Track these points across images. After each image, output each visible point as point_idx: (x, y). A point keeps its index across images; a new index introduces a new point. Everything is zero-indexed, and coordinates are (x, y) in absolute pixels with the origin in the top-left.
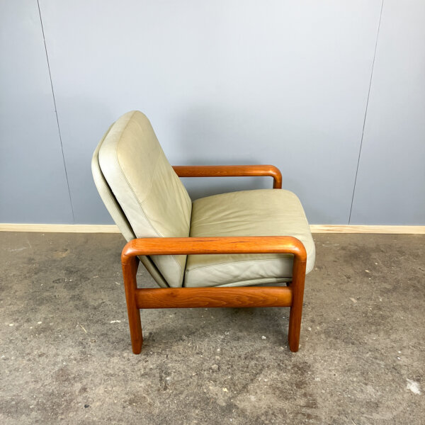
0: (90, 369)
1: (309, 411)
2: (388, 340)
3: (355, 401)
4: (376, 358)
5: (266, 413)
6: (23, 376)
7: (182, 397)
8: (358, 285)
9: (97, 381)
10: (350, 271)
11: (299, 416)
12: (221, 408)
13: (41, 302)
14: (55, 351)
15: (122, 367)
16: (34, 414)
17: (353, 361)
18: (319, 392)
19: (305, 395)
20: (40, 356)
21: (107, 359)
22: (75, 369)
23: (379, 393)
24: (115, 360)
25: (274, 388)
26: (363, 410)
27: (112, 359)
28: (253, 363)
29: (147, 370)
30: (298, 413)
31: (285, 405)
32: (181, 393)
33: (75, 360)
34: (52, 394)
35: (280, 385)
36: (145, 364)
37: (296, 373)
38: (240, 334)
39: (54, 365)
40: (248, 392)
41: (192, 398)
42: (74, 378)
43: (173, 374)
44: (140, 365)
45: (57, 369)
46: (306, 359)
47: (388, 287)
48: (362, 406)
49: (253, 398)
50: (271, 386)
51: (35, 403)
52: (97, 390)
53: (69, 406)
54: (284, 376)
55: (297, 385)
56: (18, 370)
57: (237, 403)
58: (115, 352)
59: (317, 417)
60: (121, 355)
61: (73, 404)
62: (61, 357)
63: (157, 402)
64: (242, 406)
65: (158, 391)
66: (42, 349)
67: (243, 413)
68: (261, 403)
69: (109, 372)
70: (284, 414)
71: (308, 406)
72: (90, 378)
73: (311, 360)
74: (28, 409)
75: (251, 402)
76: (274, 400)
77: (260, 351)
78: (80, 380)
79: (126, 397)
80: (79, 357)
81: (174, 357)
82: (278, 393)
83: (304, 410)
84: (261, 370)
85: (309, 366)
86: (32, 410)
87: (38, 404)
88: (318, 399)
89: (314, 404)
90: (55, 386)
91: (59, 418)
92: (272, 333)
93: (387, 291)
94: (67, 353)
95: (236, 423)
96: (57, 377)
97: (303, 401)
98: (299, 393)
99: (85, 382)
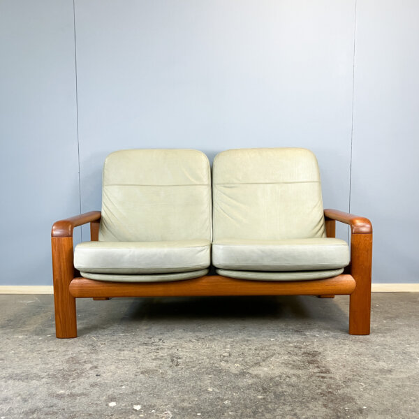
0: (101, 356)
1: (324, 375)
2: (395, 340)
3: (368, 369)
4: (385, 349)
5: (280, 377)
6: (32, 362)
7: (194, 369)
9: (108, 363)
11: (313, 378)
12: (236, 375)
13: (51, 326)
14: (65, 349)
15: (133, 356)
16: (44, 380)
17: (362, 349)
18: (332, 365)
19: (318, 367)
20: (49, 352)
21: (118, 352)
22: (86, 357)
23: (391, 365)
24: (126, 352)
25: (286, 364)
27: (122, 352)
28: (263, 352)
29: (158, 357)
30: (312, 376)
31: (300, 372)
32: (194, 367)
33: (85, 353)
34: (63, 369)
35: (292, 362)
36: (155, 354)
37: (307, 356)
38: (249, 339)
39: (64, 356)
40: (260, 366)
41: (204, 370)
42: (85, 362)
43: (184, 358)
44: (152, 354)
45: (67, 357)
46: (316, 350)
47: (390, 316)
48: (376, 372)
49: (266, 369)
50: (282, 363)
51: (46, 374)
52: (108, 368)
53: (79, 376)
54: (295, 358)
55: (309, 362)
56: (28, 358)
57: (250, 371)
58: (125, 349)
59: (331, 378)
60: (132, 350)
61: (84, 375)
62: (71, 352)
63: (170, 372)
64: (255, 373)
65: (171, 366)
66: (52, 349)
67: (257, 376)
68: (274, 372)
69: (120, 358)
70: (298, 377)
71: (322, 372)
72: (101, 362)
73: (321, 350)
74: (38, 377)
75: (264, 371)
76: (286, 370)
77: (270, 346)
78: (91, 362)
79: (138, 370)
80: (89, 352)
81: (184, 350)
82: (290, 366)
83: (317, 375)
84: (272, 356)
85: (320, 353)
86: (43, 378)
87: (49, 375)
88: (331, 369)
89: (328, 371)
90: (66, 366)
91: (71, 381)
92: (281, 338)
93: (390, 318)
94: (77, 350)
95: (250, 382)
96: (68, 361)
97: (316, 370)
98: (311, 366)
99: (95, 364)
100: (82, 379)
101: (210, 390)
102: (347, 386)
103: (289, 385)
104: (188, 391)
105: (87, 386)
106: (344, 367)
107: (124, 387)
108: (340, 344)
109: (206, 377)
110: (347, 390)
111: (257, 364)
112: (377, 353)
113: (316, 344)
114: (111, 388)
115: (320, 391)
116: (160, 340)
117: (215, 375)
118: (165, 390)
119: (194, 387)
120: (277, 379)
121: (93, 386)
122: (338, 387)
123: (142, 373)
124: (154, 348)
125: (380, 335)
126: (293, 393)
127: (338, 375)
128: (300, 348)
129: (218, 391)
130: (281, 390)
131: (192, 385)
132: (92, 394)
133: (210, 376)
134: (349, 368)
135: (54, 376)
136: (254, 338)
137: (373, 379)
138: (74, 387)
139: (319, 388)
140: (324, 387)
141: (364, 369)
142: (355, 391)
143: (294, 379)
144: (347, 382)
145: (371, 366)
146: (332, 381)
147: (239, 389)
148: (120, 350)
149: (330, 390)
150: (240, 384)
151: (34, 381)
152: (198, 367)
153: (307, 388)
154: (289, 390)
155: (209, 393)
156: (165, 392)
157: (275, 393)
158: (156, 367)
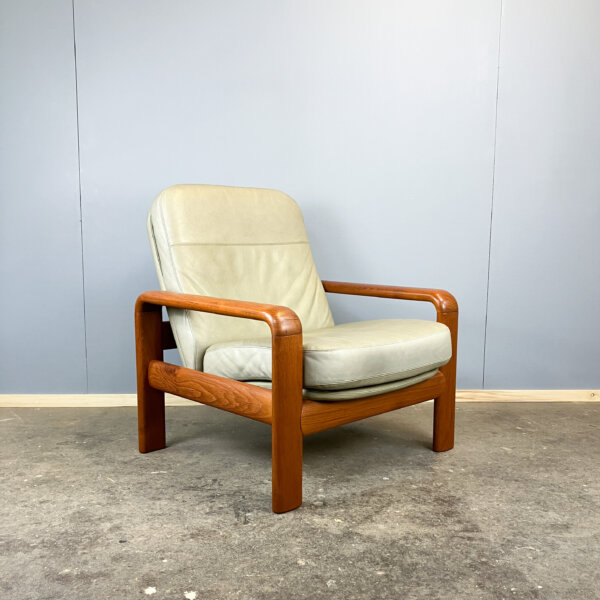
0: (125, 509)
1: (470, 535)
2: (565, 478)
3: (534, 524)
4: (553, 491)
5: (405, 538)
6: (15, 520)
7: (272, 529)
8: (508, 438)
9: (137, 520)
10: (496, 429)
11: (456, 540)
12: (336, 536)
13: (41, 460)
14: (66, 498)
15: (175, 508)
16: (36, 552)
17: (521, 493)
18: (479, 518)
19: (459, 522)
20: (41, 503)
21: (151, 502)
22: (101, 512)
23: (566, 517)
24: (164, 502)
25: (412, 517)
26: (549, 531)
27: (158, 502)
28: (374, 499)
29: (214, 509)
30: (453, 536)
31: (433, 531)
32: (272, 525)
33: (99, 504)
34: (66, 532)
35: (420, 515)
36: (210, 504)
37: (441, 505)
38: (349, 477)
39: (66, 509)
40: (372, 521)
41: (289, 529)
42: (100, 519)
43: (255, 511)
44: (204, 505)
45: (70, 512)
46: (452, 493)
47: (551, 439)
48: (547, 528)
49: (381, 526)
50: (406, 516)
51: (38, 541)
52: (137, 528)
53: (93, 542)
54: (424, 508)
55: (445, 514)
56: (8, 515)
57: (360, 531)
58: (161, 496)
59: (482, 539)
60: (172, 499)
61: (99, 541)
62: (76, 503)
63: (235, 535)
64: (367, 533)
65: (236, 524)
66: (45, 497)
67: (370, 539)
68: (396, 531)
69: (155, 512)
70: (433, 538)
71: (466, 530)
72: (126, 518)
73: (459, 494)
74: (27, 547)
75: (379, 529)
76: (414, 527)
77: (383, 489)
78: (110, 520)
79: (186, 532)
80: (104, 502)
81: (254, 497)
82: (418, 521)
83: (461, 534)
84: (389, 504)
85: (459, 499)
86: (34, 547)
87: (43, 542)
88: (480, 525)
89: (475, 529)
90: (69, 527)
91: (80, 552)
92: (397, 475)
93: (552, 442)
94: (85, 499)
95: (361, 548)
96: (72, 519)
97: (458, 527)
98: (450, 521)
99: (117, 522)
100: (99, 549)
101: (301, 562)
102: (509, 553)
103: (422, 553)
104: (267, 566)
105: (107, 560)
106: (499, 521)
107: (165, 561)
108: (486, 484)
109: (292, 541)
110: (509, 559)
111: (367, 518)
112: (542, 498)
113: (450, 485)
114: (144, 563)
115: (468, 561)
116: (215, 480)
117: (306, 538)
118: (231, 564)
119: (276, 559)
120: (402, 542)
121: (116, 559)
122: (495, 554)
123: (193, 536)
124: (206, 494)
125: (541, 469)
126: (429, 565)
127: (492, 535)
128: (429, 492)
129: (313, 564)
130: (409, 561)
131: (272, 555)
132: (115, 572)
133: (298, 540)
134: (506, 523)
135: (52, 545)
136: (358, 476)
137: (545, 541)
138: (85, 563)
139: (467, 557)
140: (474, 555)
141: (528, 524)
142: (521, 560)
143: (426, 544)
144: (507, 545)
145: (538, 520)
146: (484, 545)
147: (346, 559)
148: (153, 498)
149: (484, 560)
150: (347, 553)
151: (20, 554)
152: (278, 525)
153: (449, 556)
154: (422, 561)
155: (300, 568)
156: (232, 568)
157: (401, 566)
158: (212, 525)
